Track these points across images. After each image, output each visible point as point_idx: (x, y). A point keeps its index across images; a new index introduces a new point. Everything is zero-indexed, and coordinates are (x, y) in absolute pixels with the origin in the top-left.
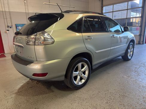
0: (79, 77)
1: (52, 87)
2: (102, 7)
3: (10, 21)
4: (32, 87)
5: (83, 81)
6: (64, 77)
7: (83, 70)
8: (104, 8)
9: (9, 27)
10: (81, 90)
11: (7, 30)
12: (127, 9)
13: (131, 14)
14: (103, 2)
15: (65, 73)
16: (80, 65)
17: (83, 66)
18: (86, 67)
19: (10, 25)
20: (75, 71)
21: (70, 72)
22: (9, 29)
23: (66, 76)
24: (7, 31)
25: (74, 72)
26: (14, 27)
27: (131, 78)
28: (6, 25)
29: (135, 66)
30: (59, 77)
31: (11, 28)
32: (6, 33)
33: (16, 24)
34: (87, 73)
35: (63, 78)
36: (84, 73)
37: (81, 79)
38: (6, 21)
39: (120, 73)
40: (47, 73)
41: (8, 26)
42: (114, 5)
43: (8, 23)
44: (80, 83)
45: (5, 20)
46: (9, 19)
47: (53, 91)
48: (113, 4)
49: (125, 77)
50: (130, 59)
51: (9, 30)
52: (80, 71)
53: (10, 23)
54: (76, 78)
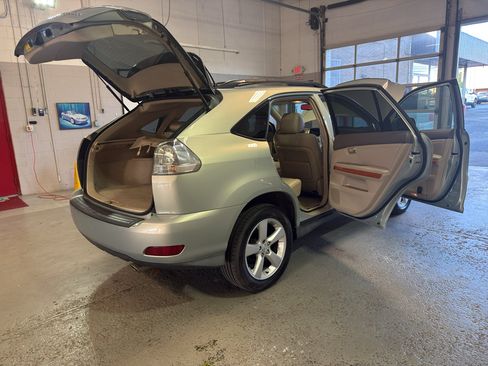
0: (260, 259)
1: (187, 289)
2: (323, 52)
3: (40, 95)
4: (129, 290)
5: (272, 270)
6: (223, 257)
7: (271, 239)
8: (329, 53)
9: (37, 113)
10: (267, 294)
11: (31, 123)
12: (396, 57)
13: (412, 68)
14: (324, 35)
15: (225, 246)
16: (263, 225)
17: (271, 230)
18: (279, 230)
19: (38, 106)
20: (250, 243)
21: (240, 244)
22: (36, 118)
23: (228, 254)
24: (31, 126)
25: (248, 245)
26: (52, 112)
27: (403, 262)
28: (29, 107)
29: (416, 231)
30: (210, 256)
31: (41, 114)
32: (26, 130)
33: (57, 104)
34: (282, 247)
35: (220, 261)
36: (274, 247)
37: (267, 263)
38: (27, 95)
39: (372, 249)
40: (183, 246)
41: (34, 111)
42: (358, 46)
43: (35, 101)
44: (264, 276)
45: (26, 90)
46: (36, 90)
47: (191, 299)
48: (356, 43)
49: (386, 258)
50: (404, 211)
51: (35, 123)
52: (264, 242)
53: (41, 100)
54: (252, 260)
